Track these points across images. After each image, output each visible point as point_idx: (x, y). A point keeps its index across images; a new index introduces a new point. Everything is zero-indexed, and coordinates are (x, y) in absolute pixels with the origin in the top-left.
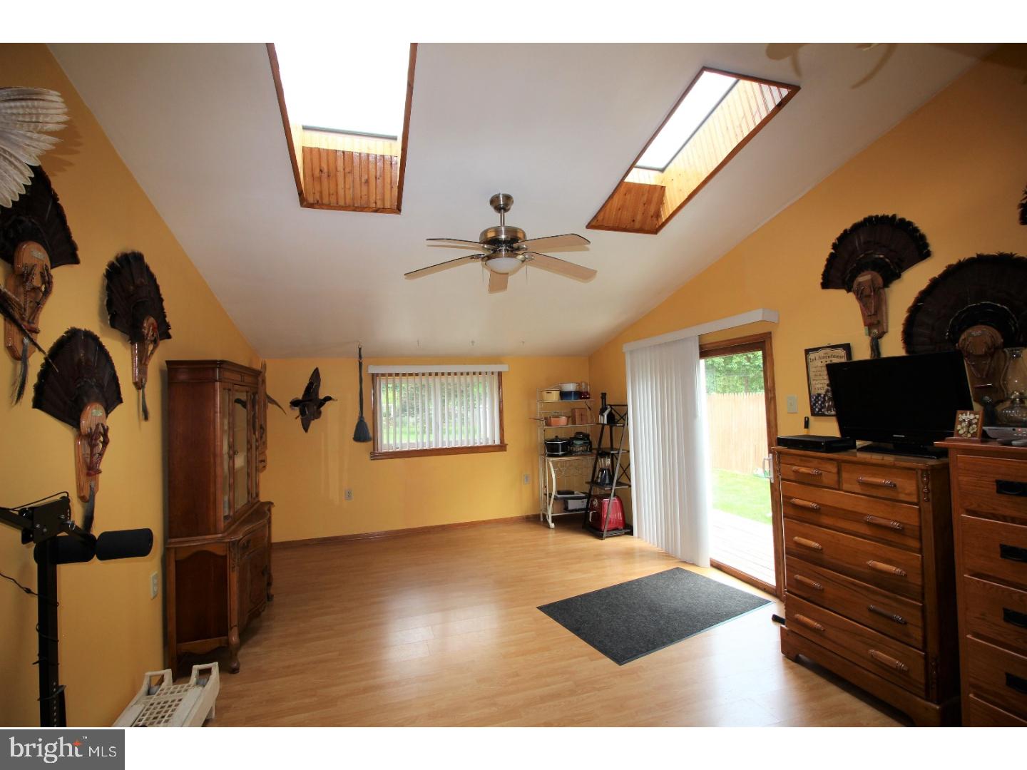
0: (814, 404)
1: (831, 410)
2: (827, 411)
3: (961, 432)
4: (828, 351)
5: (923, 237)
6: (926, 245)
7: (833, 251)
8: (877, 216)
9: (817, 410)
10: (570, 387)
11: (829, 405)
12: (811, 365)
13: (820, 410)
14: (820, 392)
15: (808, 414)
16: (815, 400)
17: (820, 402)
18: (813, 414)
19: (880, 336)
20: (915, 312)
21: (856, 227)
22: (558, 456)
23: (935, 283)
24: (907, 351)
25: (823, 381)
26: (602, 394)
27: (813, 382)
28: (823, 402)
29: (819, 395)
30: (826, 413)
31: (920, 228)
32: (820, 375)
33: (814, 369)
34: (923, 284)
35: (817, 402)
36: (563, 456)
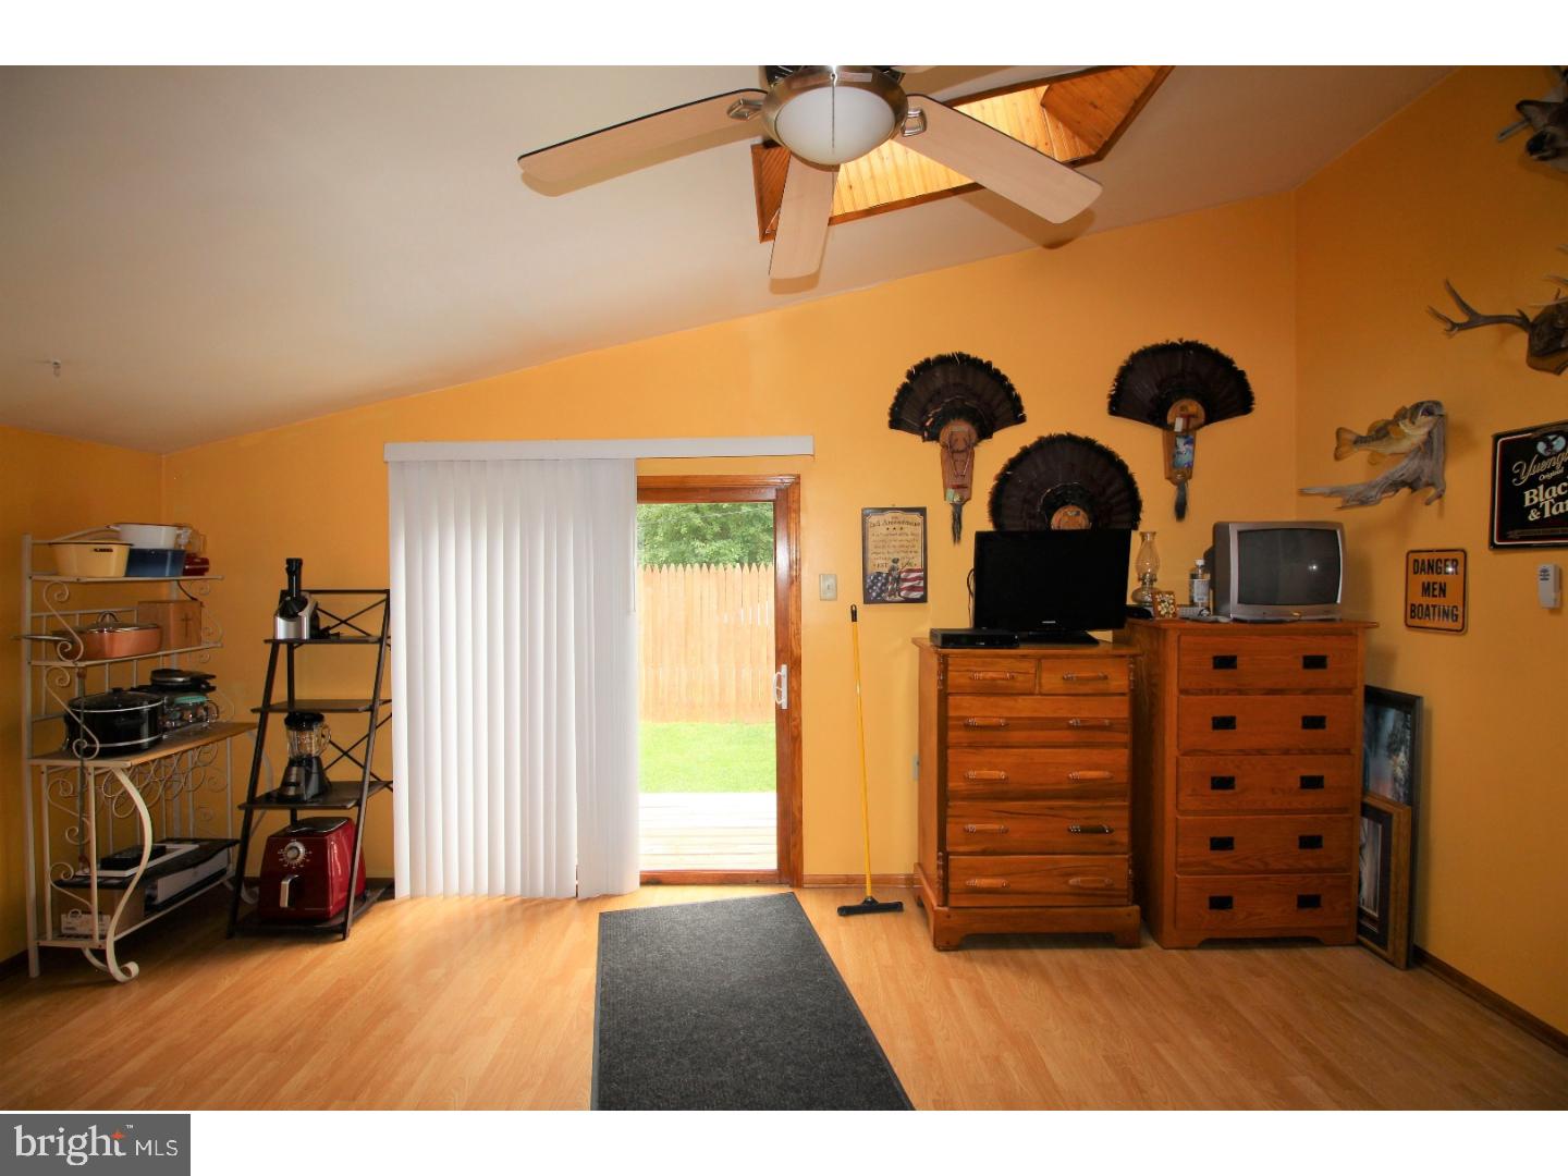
0: (871, 587)
1: (894, 594)
2: (890, 596)
3: (1162, 613)
4: (899, 514)
5: (1018, 399)
6: (1021, 409)
7: (907, 380)
8: (969, 356)
9: (874, 594)
10: (159, 538)
11: (892, 589)
12: (871, 531)
13: (879, 595)
14: (880, 570)
15: (858, 599)
16: (872, 581)
17: (879, 584)
18: (867, 600)
19: (963, 501)
20: (1004, 482)
21: (943, 361)
22: (138, 750)
23: (1026, 453)
24: (996, 524)
25: (887, 556)
26: (289, 561)
27: (871, 556)
28: (884, 585)
29: (880, 574)
30: (888, 599)
31: (1015, 387)
32: (884, 547)
33: (874, 538)
34: (1014, 452)
35: (875, 584)
36: (153, 746)
